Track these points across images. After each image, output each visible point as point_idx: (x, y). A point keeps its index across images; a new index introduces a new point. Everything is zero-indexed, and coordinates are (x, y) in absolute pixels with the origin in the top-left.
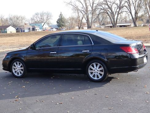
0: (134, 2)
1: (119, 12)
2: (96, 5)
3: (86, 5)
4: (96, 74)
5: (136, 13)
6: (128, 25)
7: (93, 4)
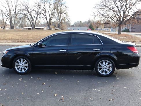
0: (49, 11)
1: (37, 17)
2: (18, 10)
3: (10, 10)
4: (105, 70)
5: (50, 19)
6: (42, 28)
7: (16, 10)
